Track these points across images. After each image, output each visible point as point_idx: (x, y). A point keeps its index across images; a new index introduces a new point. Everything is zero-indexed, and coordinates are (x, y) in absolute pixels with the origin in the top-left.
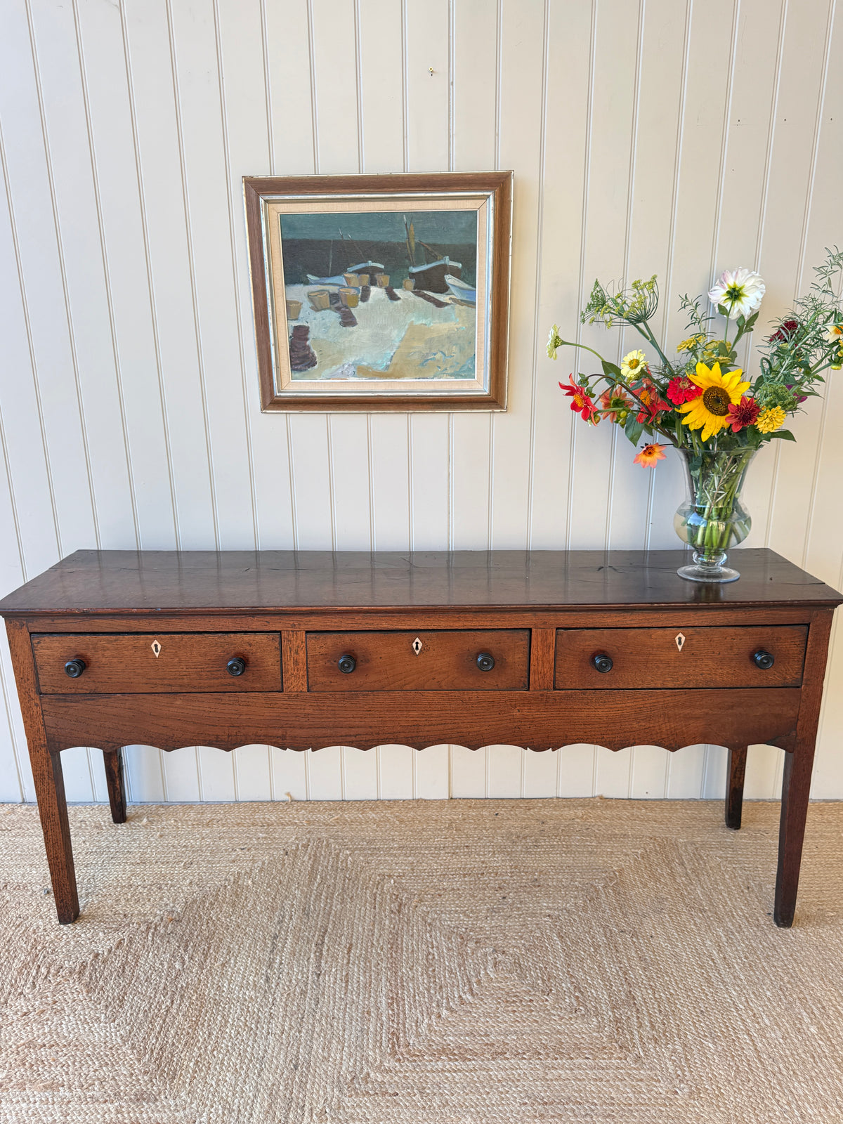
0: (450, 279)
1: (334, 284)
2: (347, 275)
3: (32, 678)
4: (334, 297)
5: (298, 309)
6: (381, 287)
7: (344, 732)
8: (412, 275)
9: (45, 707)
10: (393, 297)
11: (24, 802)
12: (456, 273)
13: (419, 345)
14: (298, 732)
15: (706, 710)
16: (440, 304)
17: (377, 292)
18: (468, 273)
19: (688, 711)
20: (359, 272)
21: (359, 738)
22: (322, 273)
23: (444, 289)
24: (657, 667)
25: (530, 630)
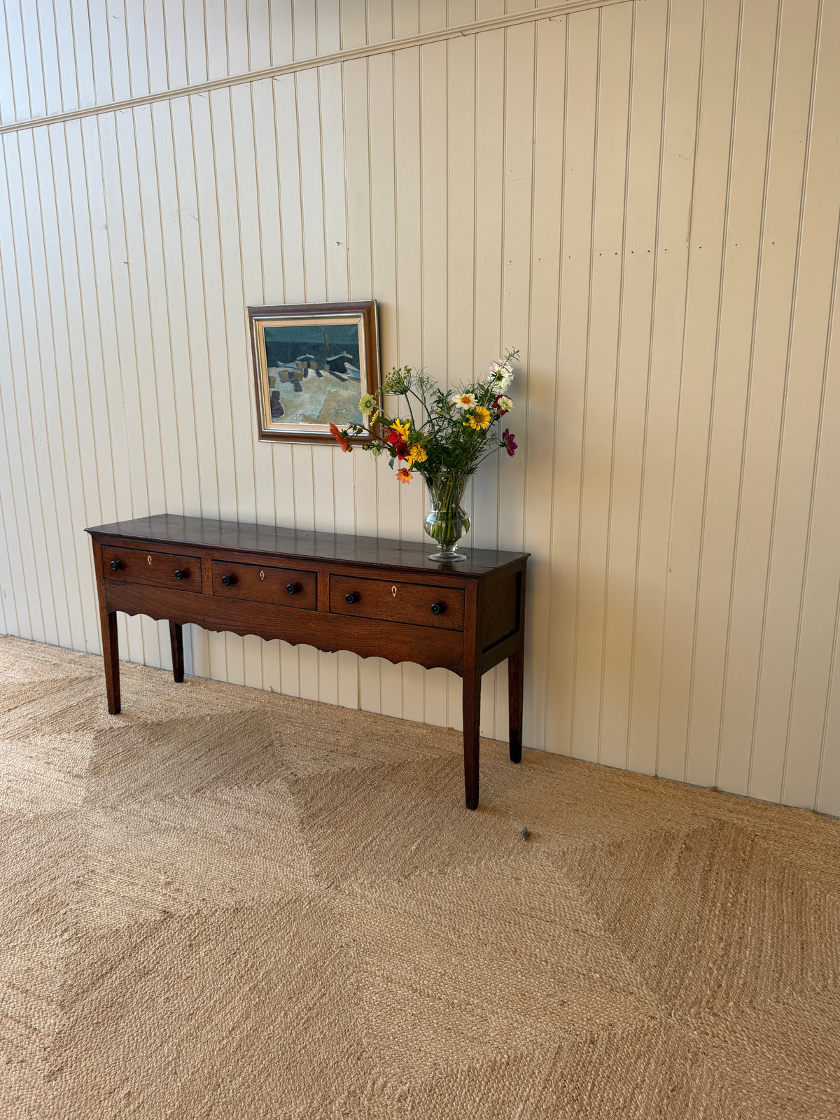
0: (347, 365)
1: (291, 367)
2: (297, 362)
3: (102, 570)
4: (291, 375)
5: (274, 381)
6: (313, 369)
7: (231, 623)
8: (328, 362)
9: (107, 586)
10: (319, 375)
11: (144, 665)
12: (350, 361)
13: (334, 404)
14: (212, 620)
15: (411, 639)
16: (343, 380)
17: (311, 372)
18: (355, 362)
19: (400, 638)
20: (302, 360)
21: (238, 628)
22: (285, 362)
23: (344, 371)
24: (383, 606)
25: (316, 573)
